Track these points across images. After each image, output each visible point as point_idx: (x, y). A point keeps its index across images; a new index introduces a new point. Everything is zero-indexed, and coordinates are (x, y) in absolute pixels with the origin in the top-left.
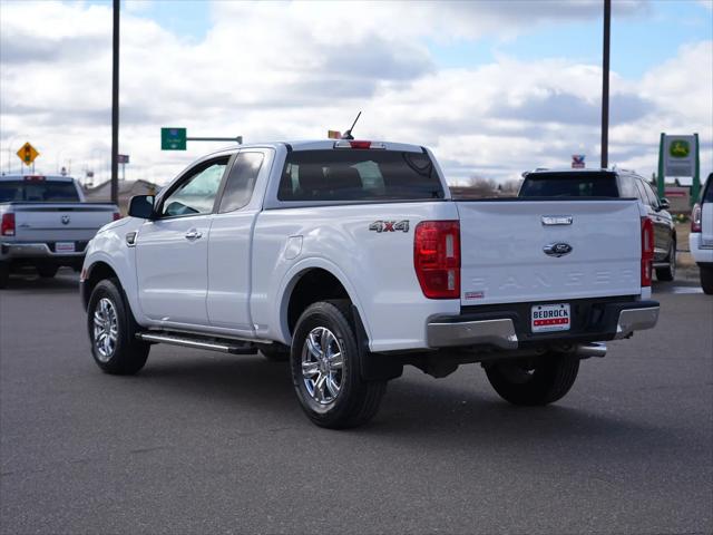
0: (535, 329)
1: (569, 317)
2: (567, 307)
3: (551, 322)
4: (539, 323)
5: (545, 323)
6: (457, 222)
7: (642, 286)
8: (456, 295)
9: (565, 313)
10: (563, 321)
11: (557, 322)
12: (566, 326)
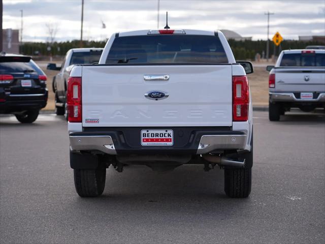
0: (144, 144)
1: (172, 138)
2: (171, 132)
3: (157, 140)
4: (147, 140)
5: (152, 140)
6: (81, 78)
7: (233, 121)
8: (79, 120)
9: (169, 135)
10: (167, 140)
11: (162, 140)
12: (170, 144)
